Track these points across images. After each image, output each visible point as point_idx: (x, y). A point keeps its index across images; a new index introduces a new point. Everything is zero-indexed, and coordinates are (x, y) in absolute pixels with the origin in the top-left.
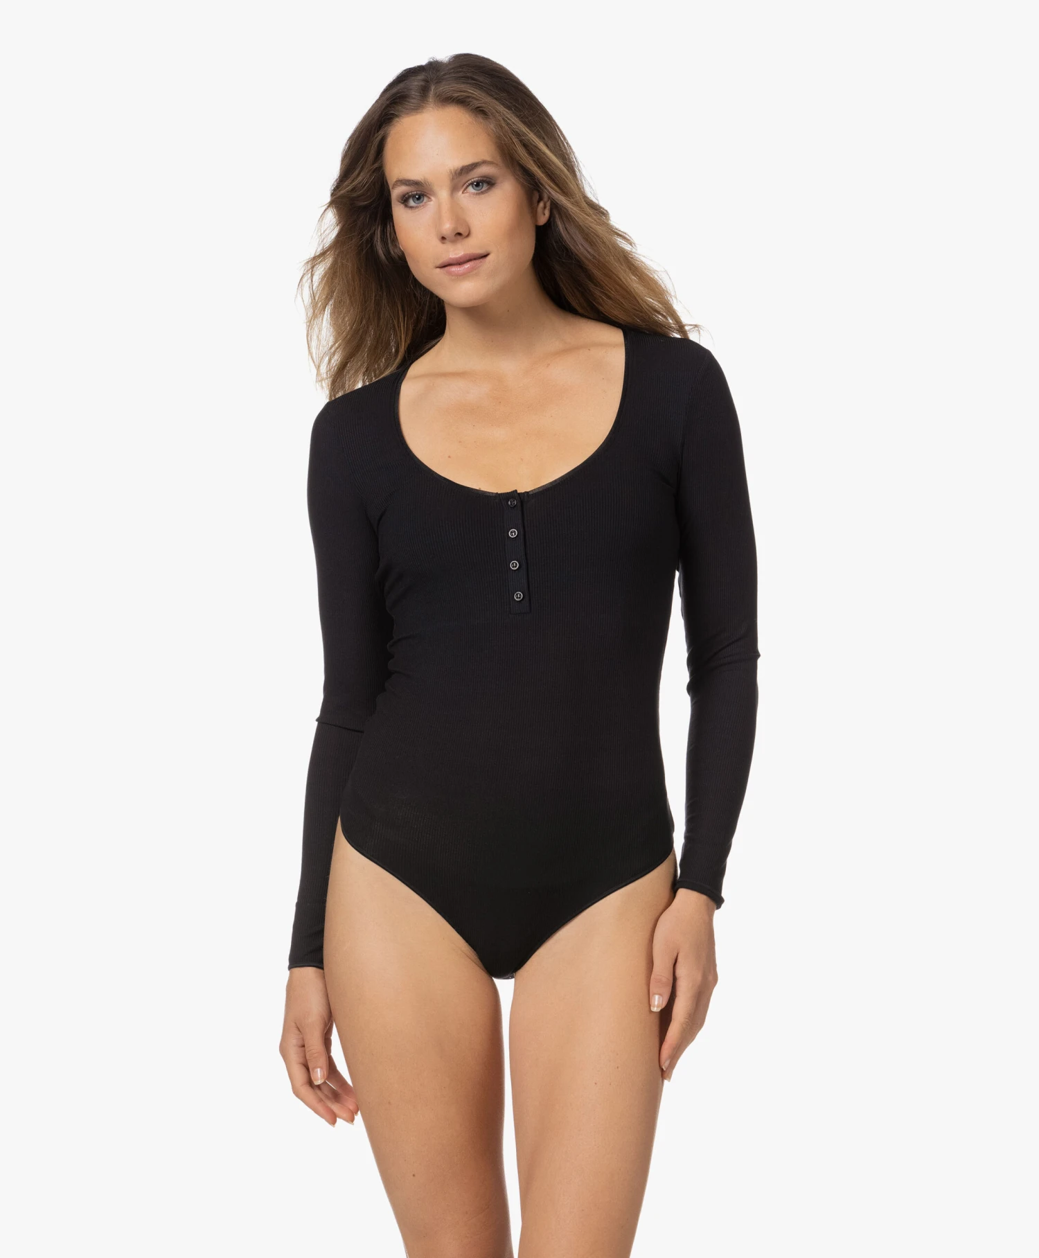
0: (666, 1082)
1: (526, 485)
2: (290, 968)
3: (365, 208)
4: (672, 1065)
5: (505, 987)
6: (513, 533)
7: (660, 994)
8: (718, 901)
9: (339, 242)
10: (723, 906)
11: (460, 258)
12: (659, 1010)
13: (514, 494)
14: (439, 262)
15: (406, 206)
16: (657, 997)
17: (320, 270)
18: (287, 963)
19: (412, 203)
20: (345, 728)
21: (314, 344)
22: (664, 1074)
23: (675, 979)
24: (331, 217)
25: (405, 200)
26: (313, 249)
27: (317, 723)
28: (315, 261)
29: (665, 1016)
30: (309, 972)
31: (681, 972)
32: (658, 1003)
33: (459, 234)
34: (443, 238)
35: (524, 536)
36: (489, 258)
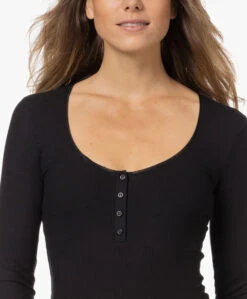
11: (135, 20)
14: (119, 22)
33: (137, 8)
34: (127, 8)
35: (127, 196)
36: (149, 26)
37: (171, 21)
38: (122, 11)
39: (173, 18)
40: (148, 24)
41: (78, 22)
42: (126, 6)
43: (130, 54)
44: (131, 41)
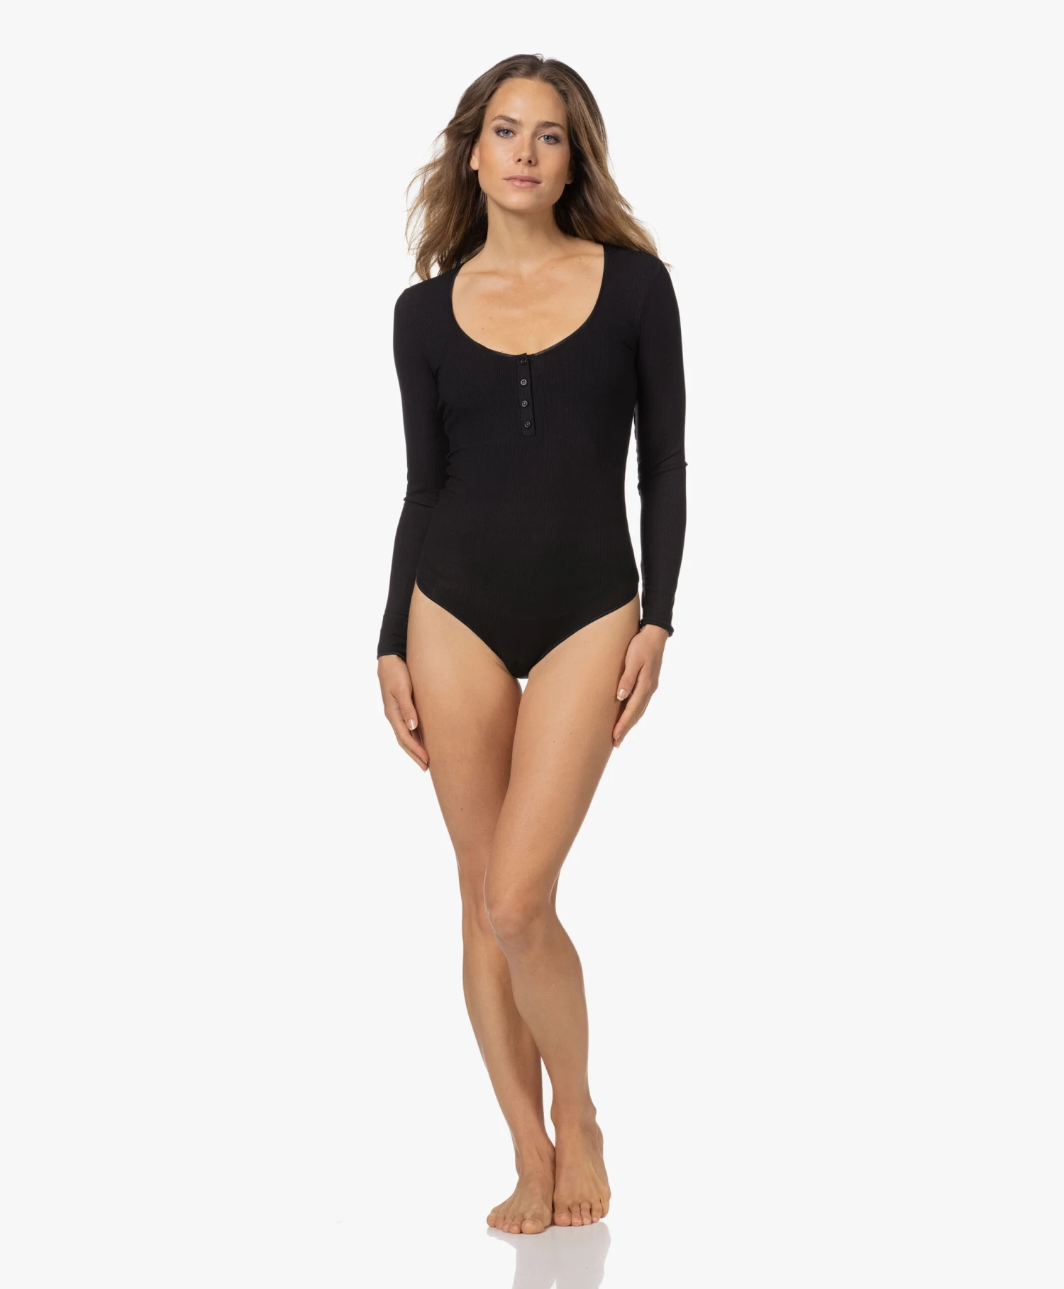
0: (615, 748)
1: (532, 350)
2: (378, 657)
3: (467, 135)
4: (621, 738)
5: (523, 682)
6: (524, 382)
7: (624, 689)
8: (670, 631)
9: (445, 158)
10: (674, 634)
11: (526, 177)
12: (622, 699)
13: (524, 356)
14: (507, 176)
15: (498, 135)
16: (622, 690)
17: (431, 174)
18: (376, 654)
19: (501, 134)
20: (423, 505)
21: (411, 228)
22: (614, 742)
23: (636, 682)
24: (443, 141)
25: (499, 131)
26: (428, 159)
27: (404, 502)
28: (427, 168)
29: (624, 704)
30: (393, 659)
31: (641, 678)
32: (621, 695)
33: (530, 162)
34: (520, 160)
35: (531, 384)
36: (540, 185)
37: (566, 185)
38: (512, 162)
39: (569, 183)
40: (537, 182)
41: (464, 172)
42: (517, 159)
43: (518, 213)
44: (517, 198)
